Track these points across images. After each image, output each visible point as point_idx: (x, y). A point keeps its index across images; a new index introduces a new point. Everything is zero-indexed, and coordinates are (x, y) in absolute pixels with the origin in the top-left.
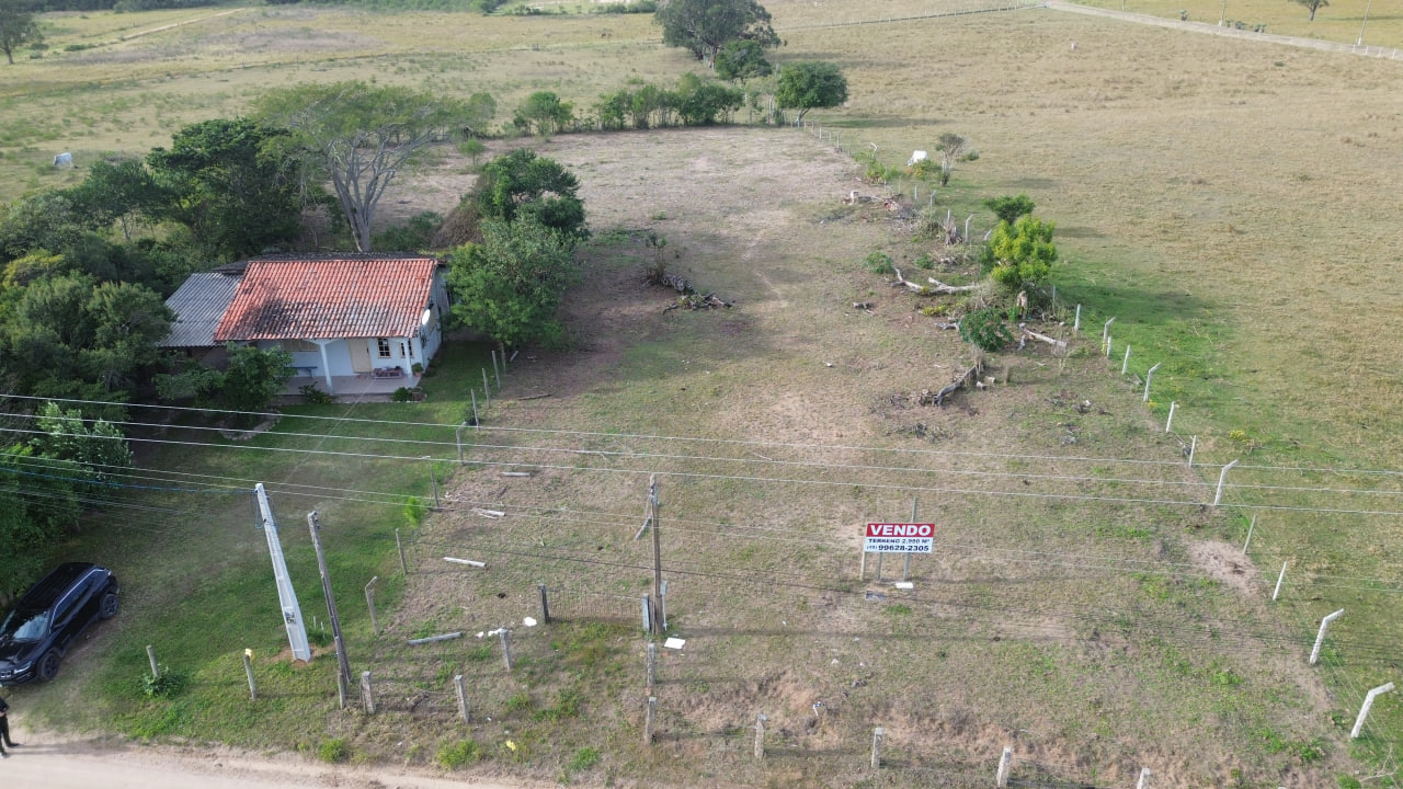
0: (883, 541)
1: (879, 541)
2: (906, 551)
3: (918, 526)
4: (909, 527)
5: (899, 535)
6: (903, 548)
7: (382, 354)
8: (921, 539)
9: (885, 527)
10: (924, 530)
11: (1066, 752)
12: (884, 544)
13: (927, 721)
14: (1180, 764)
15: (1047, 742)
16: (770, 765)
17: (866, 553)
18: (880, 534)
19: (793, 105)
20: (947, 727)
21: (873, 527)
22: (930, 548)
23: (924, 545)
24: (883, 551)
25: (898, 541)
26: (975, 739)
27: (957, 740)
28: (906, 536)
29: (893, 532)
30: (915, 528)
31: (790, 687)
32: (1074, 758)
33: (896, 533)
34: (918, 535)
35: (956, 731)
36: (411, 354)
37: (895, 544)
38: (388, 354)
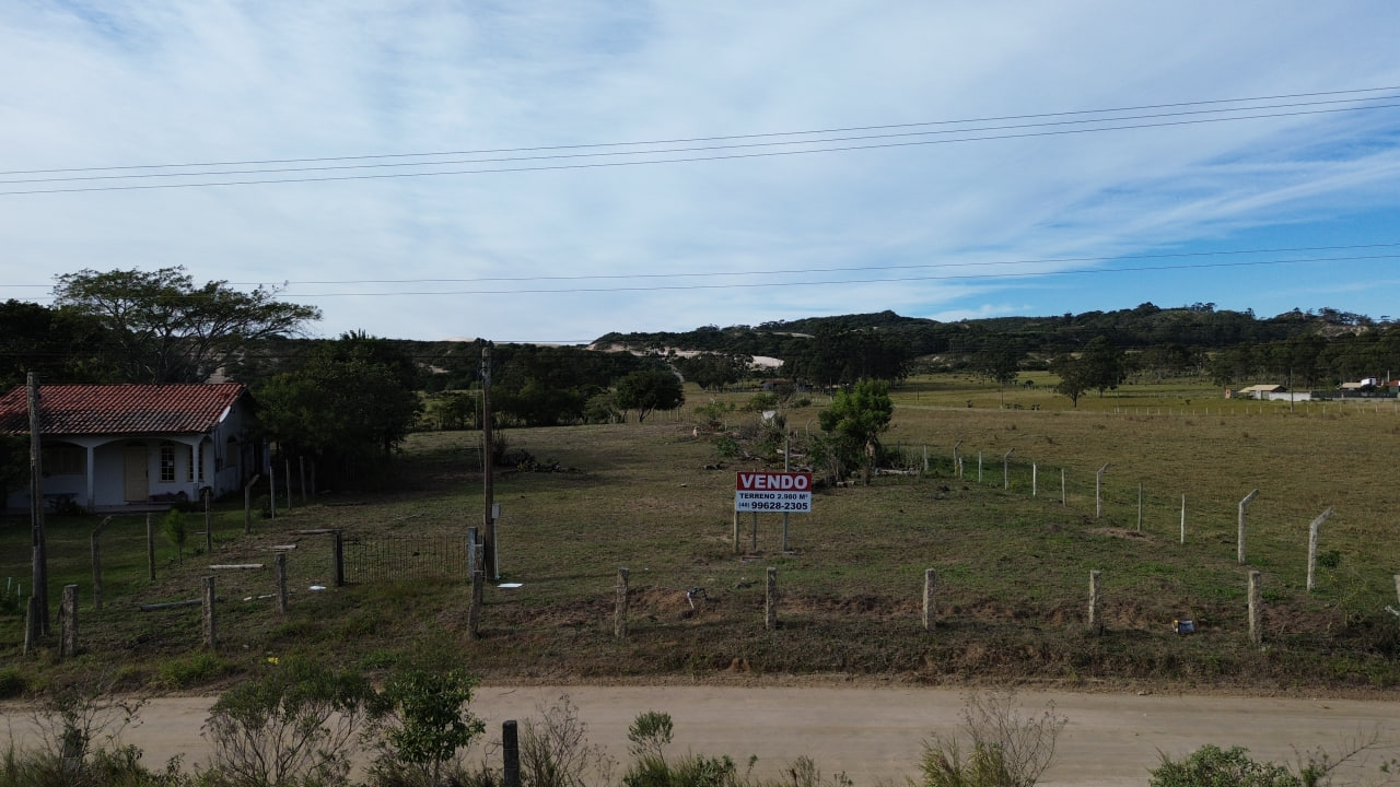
0: (757, 496)
1: (751, 496)
2: (782, 510)
3: (794, 477)
4: (784, 477)
5: (773, 488)
6: (779, 505)
7: (164, 478)
8: (798, 493)
9: (758, 477)
10: (801, 482)
11: (998, 610)
12: (757, 500)
13: (829, 604)
14: (1132, 610)
15: (975, 606)
16: (635, 641)
17: (738, 513)
18: (752, 487)
19: (635, 406)
20: (854, 605)
21: (743, 477)
22: (809, 505)
23: (802, 501)
24: (757, 510)
25: (773, 496)
26: (890, 613)
27: (868, 613)
28: (781, 490)
29: (766, 484)
30: (790, 478)
31: (657, 595)
32: (1009, 613)
33: (769, 486)
34: (794, 488)
35: (866, 607)
36: (201, 476)
37: (770, 500)
38: (172, 478)
